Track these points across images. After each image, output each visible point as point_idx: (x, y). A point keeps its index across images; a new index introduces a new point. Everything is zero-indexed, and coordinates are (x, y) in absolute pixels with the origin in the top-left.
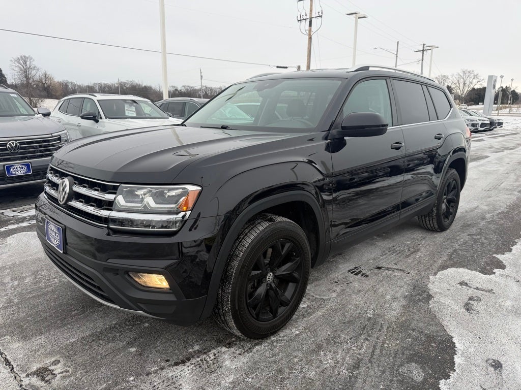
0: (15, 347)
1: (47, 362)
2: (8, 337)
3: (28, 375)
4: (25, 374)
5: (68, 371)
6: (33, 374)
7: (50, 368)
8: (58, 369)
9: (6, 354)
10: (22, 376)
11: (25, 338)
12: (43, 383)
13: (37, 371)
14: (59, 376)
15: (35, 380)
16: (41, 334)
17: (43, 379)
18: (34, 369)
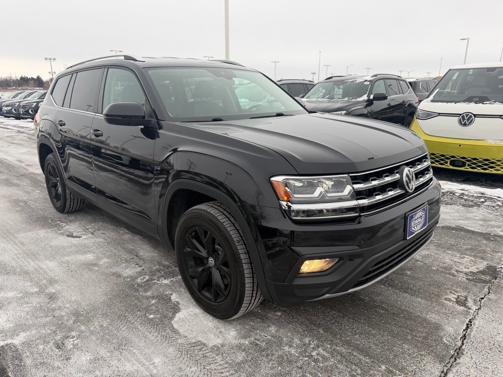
0: (451, 328)
1: (451, 304)
2: (444, 340)
3: (470, 309)
4: (470, 310)
5: (450, 292)
6: (466, 307)
7: (455, 300)
8: (453, 297)
9: (462, 331)
10: (473, 312)
11: (437, 327)
12: (469, 299)
13: (462, 306)
14: (458, 294)
15: (470, 303)
16: (425, 320)
17: (466, 300)
18: (462, 308)
